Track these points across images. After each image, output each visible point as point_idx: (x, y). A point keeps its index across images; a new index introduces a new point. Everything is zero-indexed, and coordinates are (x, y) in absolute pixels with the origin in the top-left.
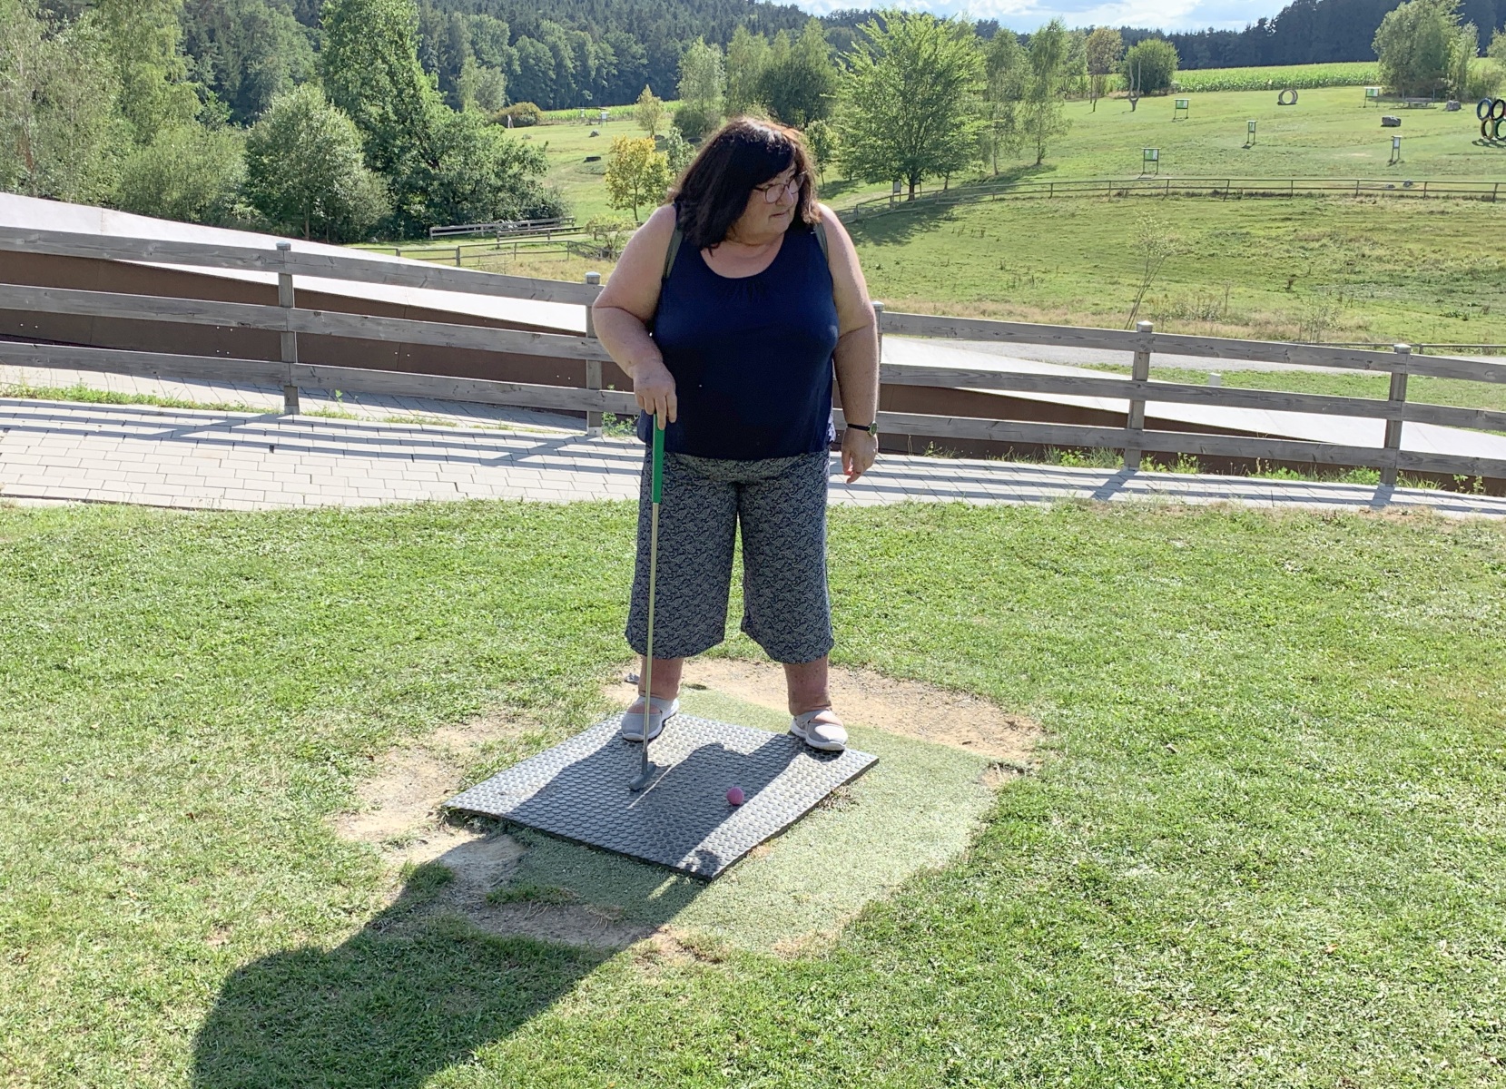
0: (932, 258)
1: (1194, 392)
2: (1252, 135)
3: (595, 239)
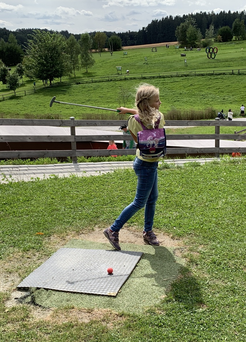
2: (146, 61)
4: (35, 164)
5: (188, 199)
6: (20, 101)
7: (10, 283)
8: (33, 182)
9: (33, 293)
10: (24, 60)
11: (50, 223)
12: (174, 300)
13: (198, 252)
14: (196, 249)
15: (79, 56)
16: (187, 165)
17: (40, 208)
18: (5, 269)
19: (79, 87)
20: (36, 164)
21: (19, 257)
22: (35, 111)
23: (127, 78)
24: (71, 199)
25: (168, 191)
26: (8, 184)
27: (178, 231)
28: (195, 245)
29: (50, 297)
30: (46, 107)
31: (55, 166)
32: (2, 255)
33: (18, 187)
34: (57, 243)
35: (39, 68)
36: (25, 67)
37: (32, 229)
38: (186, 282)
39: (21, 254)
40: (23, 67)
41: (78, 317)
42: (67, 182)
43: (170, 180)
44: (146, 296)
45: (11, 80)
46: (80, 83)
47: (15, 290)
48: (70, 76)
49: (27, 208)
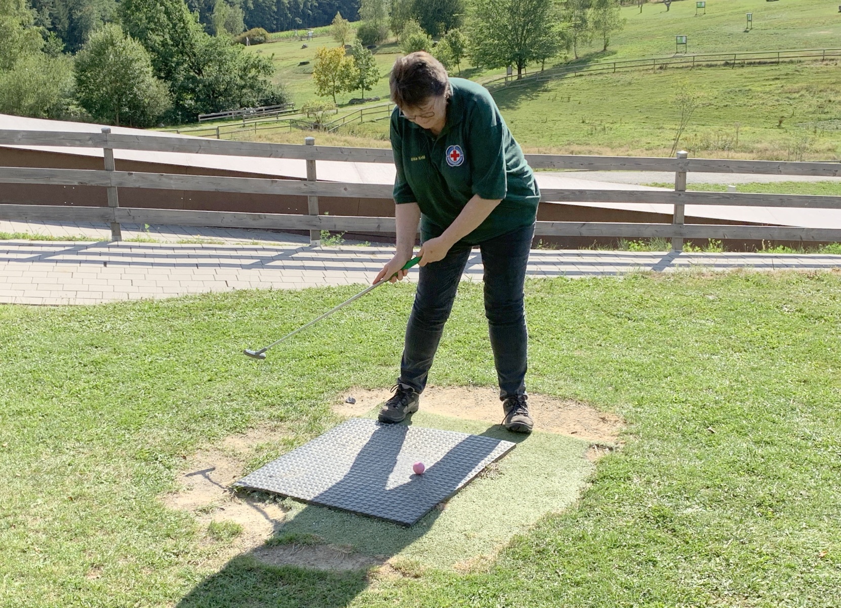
0: (535, 117)
1: (718, 197)
2: (749, 23)
3: (308, 117)
48: (565, 58)
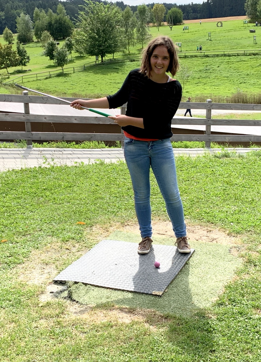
2: (210, 37)
4: (80, 148)
5: (249, 192)
6: (68, 79)
7: (46, 276)
8: (77, 167)
9: (70, 287)
10: (74, 34)
11: (92, 212)
12: (227, 304)
13: (257, 252)
14: (256, 248)
15: (135, 30)
16: (250, 154)
17: (83, 196)
18: (41, 260)
19: (133, 64)
20: (82, 148)
21: (57, 247)
22: (83, 91)
23: (188, 56)
24: (117, 186)
25: (226, 182)
26: (50, 168)
27: (236, 227)
28: (254, 243)
29: (88, 292)
30: (96, 86)
31: (103, 150)
32: (39, 245)
33: (60, 171)
34: (100, 234)
35: (90, 43)
36: (75, 41)
37: (73, 217)
38: (241, 284)
39: (59, 244)
40: (73, 42)
41: (119, 317)
42: (114, 168)
43: (229, 170)
44: (195, 298)
45: (59, 55)
46: (134, 61)
47: (51, 283)
48: (124, 52)
49: (68, 195)
